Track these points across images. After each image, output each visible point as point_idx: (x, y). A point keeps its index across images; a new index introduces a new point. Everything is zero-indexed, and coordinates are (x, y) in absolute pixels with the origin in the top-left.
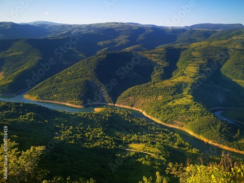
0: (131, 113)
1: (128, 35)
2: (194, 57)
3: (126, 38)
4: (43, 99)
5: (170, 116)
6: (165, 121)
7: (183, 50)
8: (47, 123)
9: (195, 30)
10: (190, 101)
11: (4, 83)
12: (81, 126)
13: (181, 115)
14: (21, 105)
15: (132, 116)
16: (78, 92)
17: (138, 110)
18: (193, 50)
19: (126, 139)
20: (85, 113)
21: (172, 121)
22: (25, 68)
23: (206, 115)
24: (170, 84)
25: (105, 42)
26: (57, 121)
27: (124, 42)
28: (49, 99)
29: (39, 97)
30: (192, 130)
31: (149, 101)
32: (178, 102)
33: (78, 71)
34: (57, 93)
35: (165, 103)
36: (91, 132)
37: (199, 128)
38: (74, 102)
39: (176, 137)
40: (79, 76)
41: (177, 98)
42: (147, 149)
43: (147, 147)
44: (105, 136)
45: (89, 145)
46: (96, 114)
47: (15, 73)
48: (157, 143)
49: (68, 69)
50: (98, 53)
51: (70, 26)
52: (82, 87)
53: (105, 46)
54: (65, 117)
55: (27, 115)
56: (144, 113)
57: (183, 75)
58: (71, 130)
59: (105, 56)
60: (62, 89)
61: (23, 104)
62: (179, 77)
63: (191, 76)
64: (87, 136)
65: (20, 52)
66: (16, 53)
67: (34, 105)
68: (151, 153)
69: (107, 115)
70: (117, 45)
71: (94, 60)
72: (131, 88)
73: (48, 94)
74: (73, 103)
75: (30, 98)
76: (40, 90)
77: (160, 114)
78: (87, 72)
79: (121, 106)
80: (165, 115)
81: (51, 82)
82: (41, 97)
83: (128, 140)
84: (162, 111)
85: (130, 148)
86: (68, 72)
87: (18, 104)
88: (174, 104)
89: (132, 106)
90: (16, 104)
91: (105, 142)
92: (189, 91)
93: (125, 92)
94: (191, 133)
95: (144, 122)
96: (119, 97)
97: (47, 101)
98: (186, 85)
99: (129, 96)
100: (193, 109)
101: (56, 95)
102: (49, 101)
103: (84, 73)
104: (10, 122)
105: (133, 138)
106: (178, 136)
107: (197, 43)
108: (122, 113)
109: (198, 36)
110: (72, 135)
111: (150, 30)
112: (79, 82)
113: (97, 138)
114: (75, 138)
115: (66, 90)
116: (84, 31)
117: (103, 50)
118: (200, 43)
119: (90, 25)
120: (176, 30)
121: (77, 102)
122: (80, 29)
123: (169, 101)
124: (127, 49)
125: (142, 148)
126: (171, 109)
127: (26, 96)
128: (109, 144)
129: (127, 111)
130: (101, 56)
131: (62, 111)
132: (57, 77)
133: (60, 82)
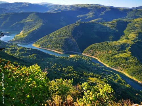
0: (91, 59)
1: (94, 12)
2: (136, 28)
3: (93, 14)
4: (42, 47)
5: (115, 63)
6: (112, 66)
7: (129, 23)
8: (43, 60)
9: (139, 10)
10: (129, 55)
11: (22, 37)
12: (61, 64)
13: (122, 64)
14: (30, 49)
15: (91, 61)
16: (61, 45)
17: (95, 58)
18: (136, 23)
19: (86, 74)
20: (64, 57)
21: (116, 67)
22: (34, 29)
23: (138, 65)
24: (117, 44)
25: (80, 16)
27: (91, 16)
29: (40, 46)
30: (128, 73)
31: (103, 53)
32: (121, 55)
33: (62, 32)
34: (50, 44)
35: (113, 55)
36: (66, 68)
37: (133, 73)
39: (117, 76)
40: (62, 35)
41: (121, 53)
42: (98, 81)
43: (98, 80)
44: (74, 71)
45: (64, 75)
46: (70, 58)
47: (29, 32)
48: (104, 78)
49: (57, 31)
51: (61, 6)
52: (64, 42)
53: (80, 18)
54: (53, 58)
55: (33, 55)
56: (99, 60)
57: (127, 38)
58: (55, 66)
59: (78, 25)
60: (53, 42)
61: (31, 49)
62: (124, 40)
63: (132, 40)
64: (64, 70)
65: (32, 20)
66: (30, 21)
67: (37, 50)
69: (77, 59)
70: (87, 18)
71: (72, 26)
73: (45, 45)
74: (58, 51)
75: (35, 46)
76: (41, 42)
77: (109, 61)
78: (68, 34)
79: (85, 55)
80: (112, 62)
81: (47, 38)
82: (41, 46)
84: (110, 60)
85: (89, 80)
86: (57, 33)
88: (119, 56)
89: (92, 55)
90: (28, 48)
91: (73, 75)
92: (129, 49)
93: (89, 47)
94: (127, 75)
95: (98, 65)
96: (85, 49)
97: (44, 48)
98: (128, 45)
99: (91, 49)
100: (131, 61)
101: (49, 46)
102: (45, 49)
103: (65, 34)
104: (23, 58)
105: (90, 74)
106: (119, 76)
107: (139, 19)
108: (85, 59)
109: (140, 14)
110: (56, 68)
111: (109, 9)
112: (62, 39)
113: (69, 71)
114: (57, 70)
115: (55, 43)
116: (68, 9)
117: (78, 21)
118: (141, 19)
119: (72, 5)
120: (126, 10)
121: (61, 50)
122: (66, 7)
123: (116, 54)
124: (93, 21)
125: (95, 80)
126: (116, 59)
127: (34, 45)
128: (76, 76)
129: (88, 58)
130: (76, 24)
131: (51, 55)
132: (51, 35)
133: (52, 38)
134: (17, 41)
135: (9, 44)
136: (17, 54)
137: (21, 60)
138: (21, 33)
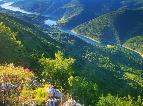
0: (132, 53)
4: (80, 34)
8: (80, 47)
11: (64, 22)
12: (97, 54)
15: (132, 55)
16: (100, 33)
17: (138, 52)
19: (124, 69)
20: (101, 46)
22: (75, 15)
25: (126, 1)
26: (85, 47)
28: (83, 35)
33: (103, 20)
34: (88, 32)
36: (102, 58)
38: (96, 39)
40: (102, 23)
42: (137, 79)
43: (137, 78)
44: (110, 63)
45: (99, 65)
46: (108, 49)
47: (69, 18)
49: (97, 18)
50: (119, 9)
52: (103, 31)
53: (126, 4)
54: (89, 46)
55: (71, 41)
56: (142, 56)
58: (91, 54)
59: (123, 12)
60: (92, 30)
61: (71, 35)
64: (99, 60)
65: (74, 6)
66: (71, 6)
67: (75, 36)
68: (140, 82)
69: (115, 51)
70: (135, 4)
71: (115, 13)
72: (137, 37)
73: (83, 32)
75: (74, 32)
76: (80, 28)
78: (109, 22)
79: (126, 47)
81: (86, 25)
82: (80, 32)
83: (125, 70)
85: (125, 75)
86: (97, 20)
87: (68, 34)
89: (134, 49)
90: (67, 34)
91: (109, 66)
93: (131, 39)
95: (140, 61)
96: (127, 41)
97: (82, 35)
99: (134, 42)
101: (87, 33)
103: (106, 22)
104: (63, 43)
105: (129, 69)
108: (125, 52)
110: (91, 57)
112: (102, 27)
113: (105, 62)
114: (93, 59)
115: (93, 31)
117: (123, 7)
121: (98, 39)
124: (142, 8)
125: (134, 77)
127: (72, 31)
128: (111, 68)
129: (129, 52)
130: (121, 12)
131: (88, 42)
132: (90, 22)
133: (91, 25)
134: (58, 26)
135: (52, 29)
136: (58, 38)
137: (62, 44)
138: (63, 19)
